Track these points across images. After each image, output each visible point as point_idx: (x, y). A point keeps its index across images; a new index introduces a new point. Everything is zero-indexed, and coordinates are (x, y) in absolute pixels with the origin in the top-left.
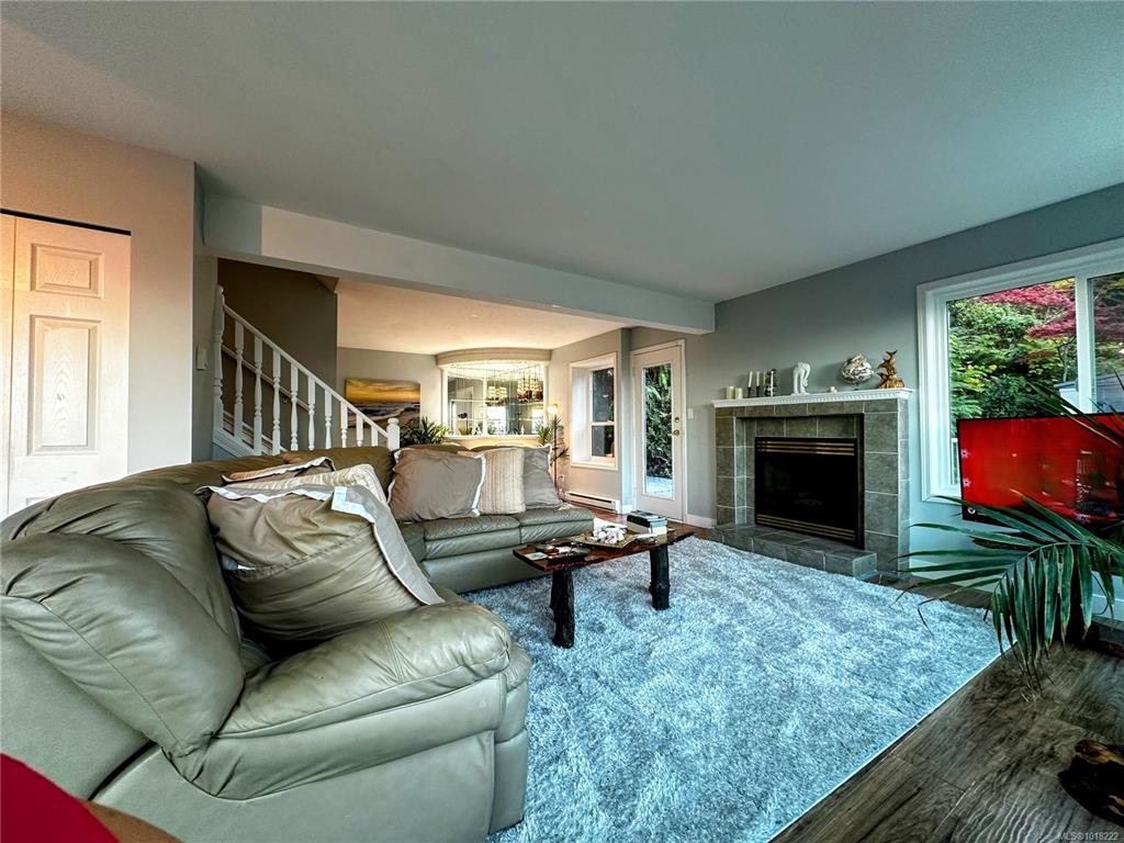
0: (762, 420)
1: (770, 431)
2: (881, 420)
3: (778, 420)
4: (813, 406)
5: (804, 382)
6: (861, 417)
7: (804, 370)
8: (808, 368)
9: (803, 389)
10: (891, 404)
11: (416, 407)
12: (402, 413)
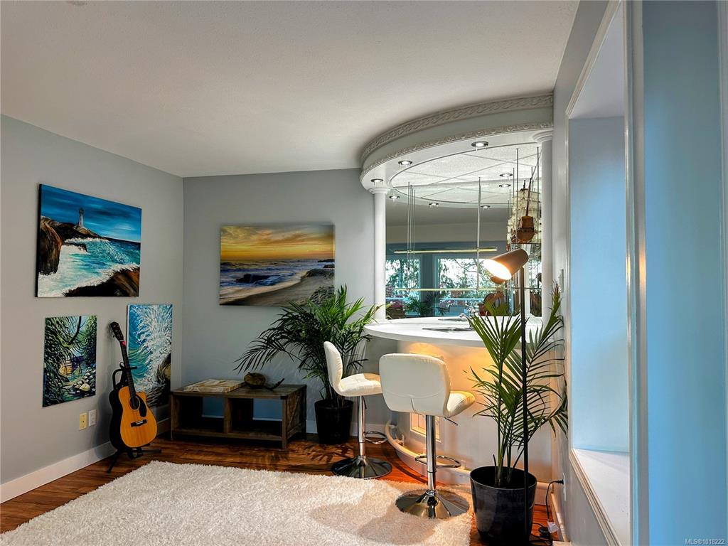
11: (325, 269)
12: (303, 278)
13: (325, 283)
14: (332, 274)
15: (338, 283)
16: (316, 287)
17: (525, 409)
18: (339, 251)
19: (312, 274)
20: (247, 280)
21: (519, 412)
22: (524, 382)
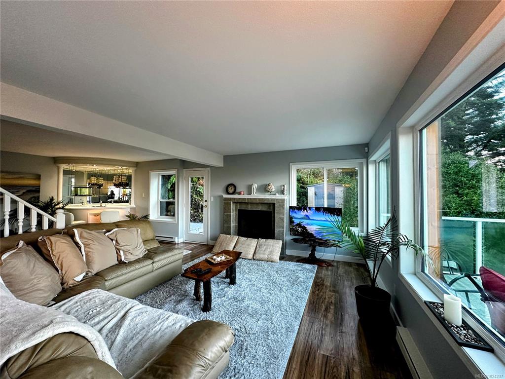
0: (241, 203)
1: (244, 207)
2: (280, 205)
3: (247, 203)
4: (260, 199)
5: (255, 190)
6: (274, 204)
7: (255, 186)
8: (256, 185)
9: (255, 193)
10: (283, 200)
12: (24, 193)
13: (36, 194)
16: (32, 196)
19: (29, 193)
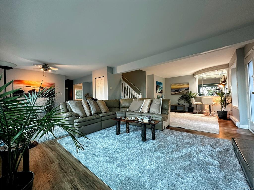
11: (188, 89)
12: (184, 90)
13: (188, 91)
14: (189, 90)
15: (190, 91)
16: (186, 91)
17: (226, 102)
18: (190, 86)
19: (186, 90)
20: (175, 91)
21: (225, 103)
22: (225, 99)
